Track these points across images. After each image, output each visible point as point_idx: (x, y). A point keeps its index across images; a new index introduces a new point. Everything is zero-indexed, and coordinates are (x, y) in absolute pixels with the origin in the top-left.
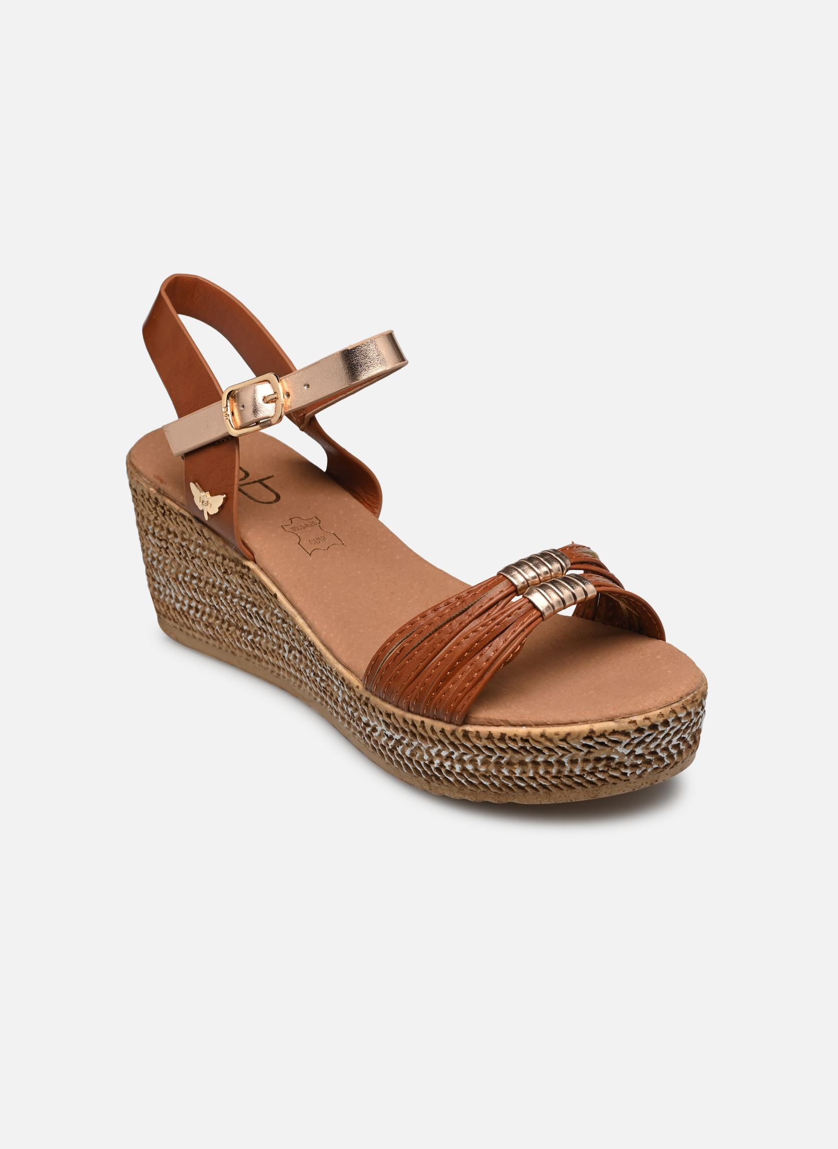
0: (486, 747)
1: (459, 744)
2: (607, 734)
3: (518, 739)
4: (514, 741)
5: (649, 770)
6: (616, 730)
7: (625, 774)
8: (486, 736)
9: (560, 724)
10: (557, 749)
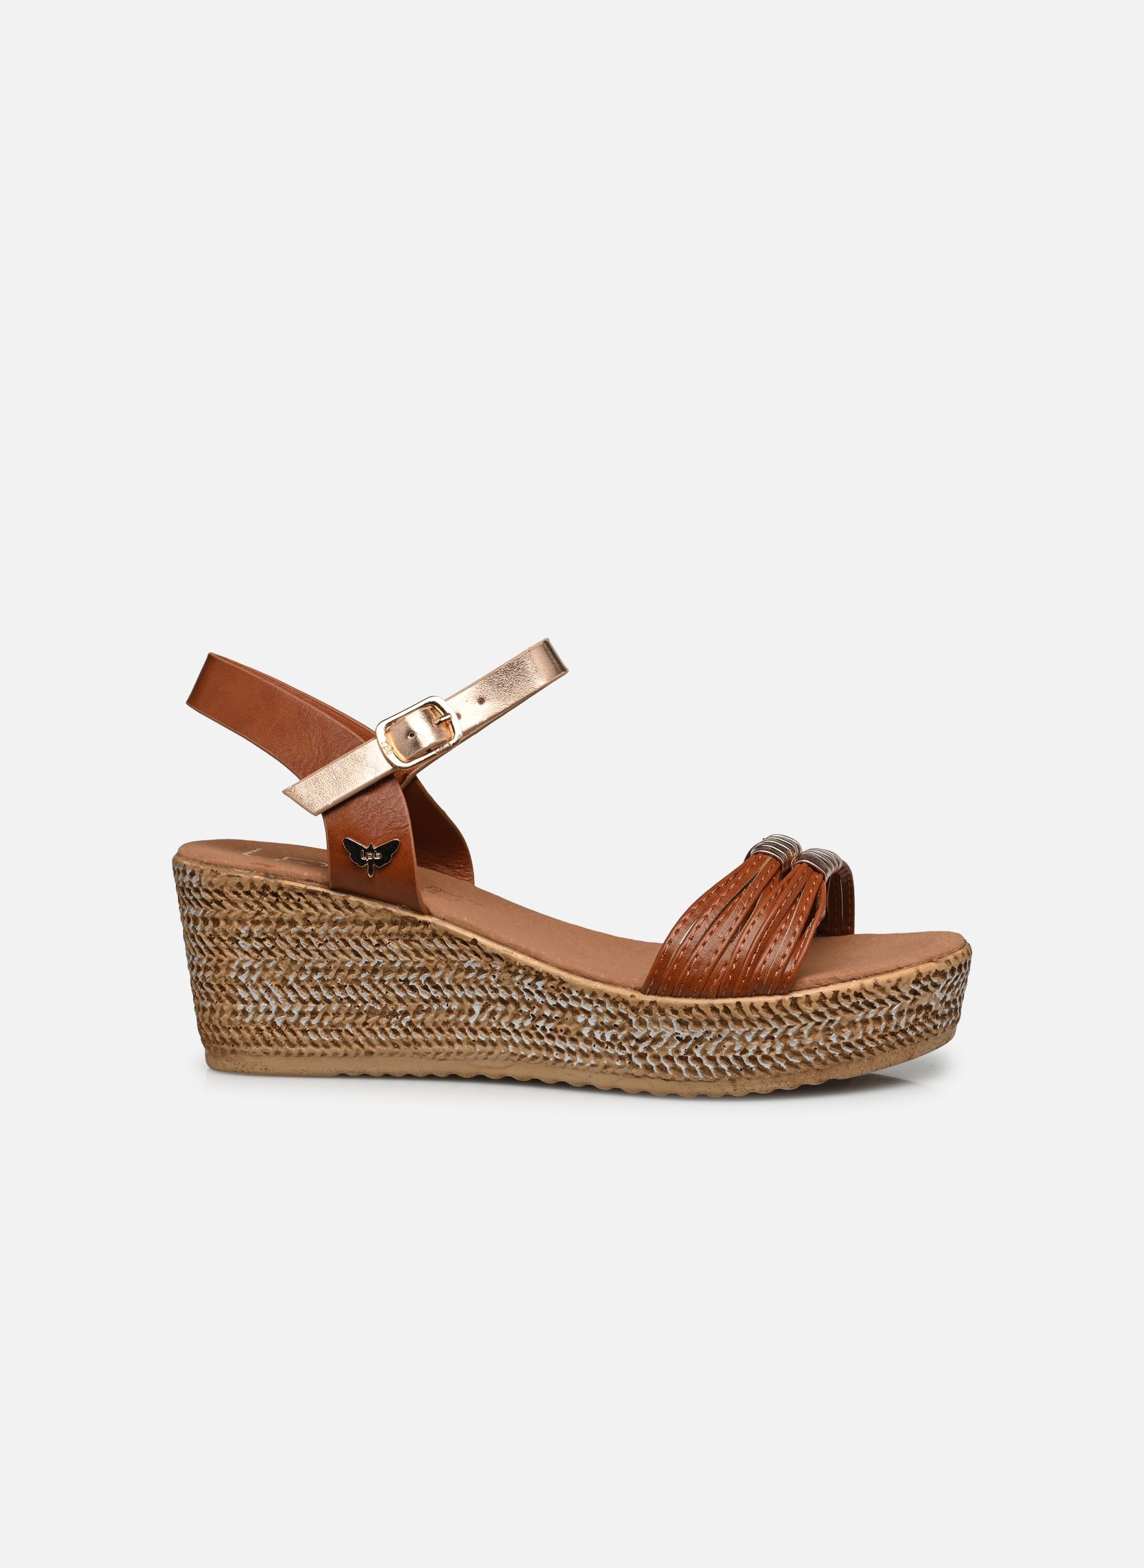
0: (816, 1013)
1: (785, 1017)
2: (929, 976)
3: (851, 995)
4: (846, 997)
6: (936, 971)
8: (818, 999)
9: (888, 972)
10: (888, 1000)
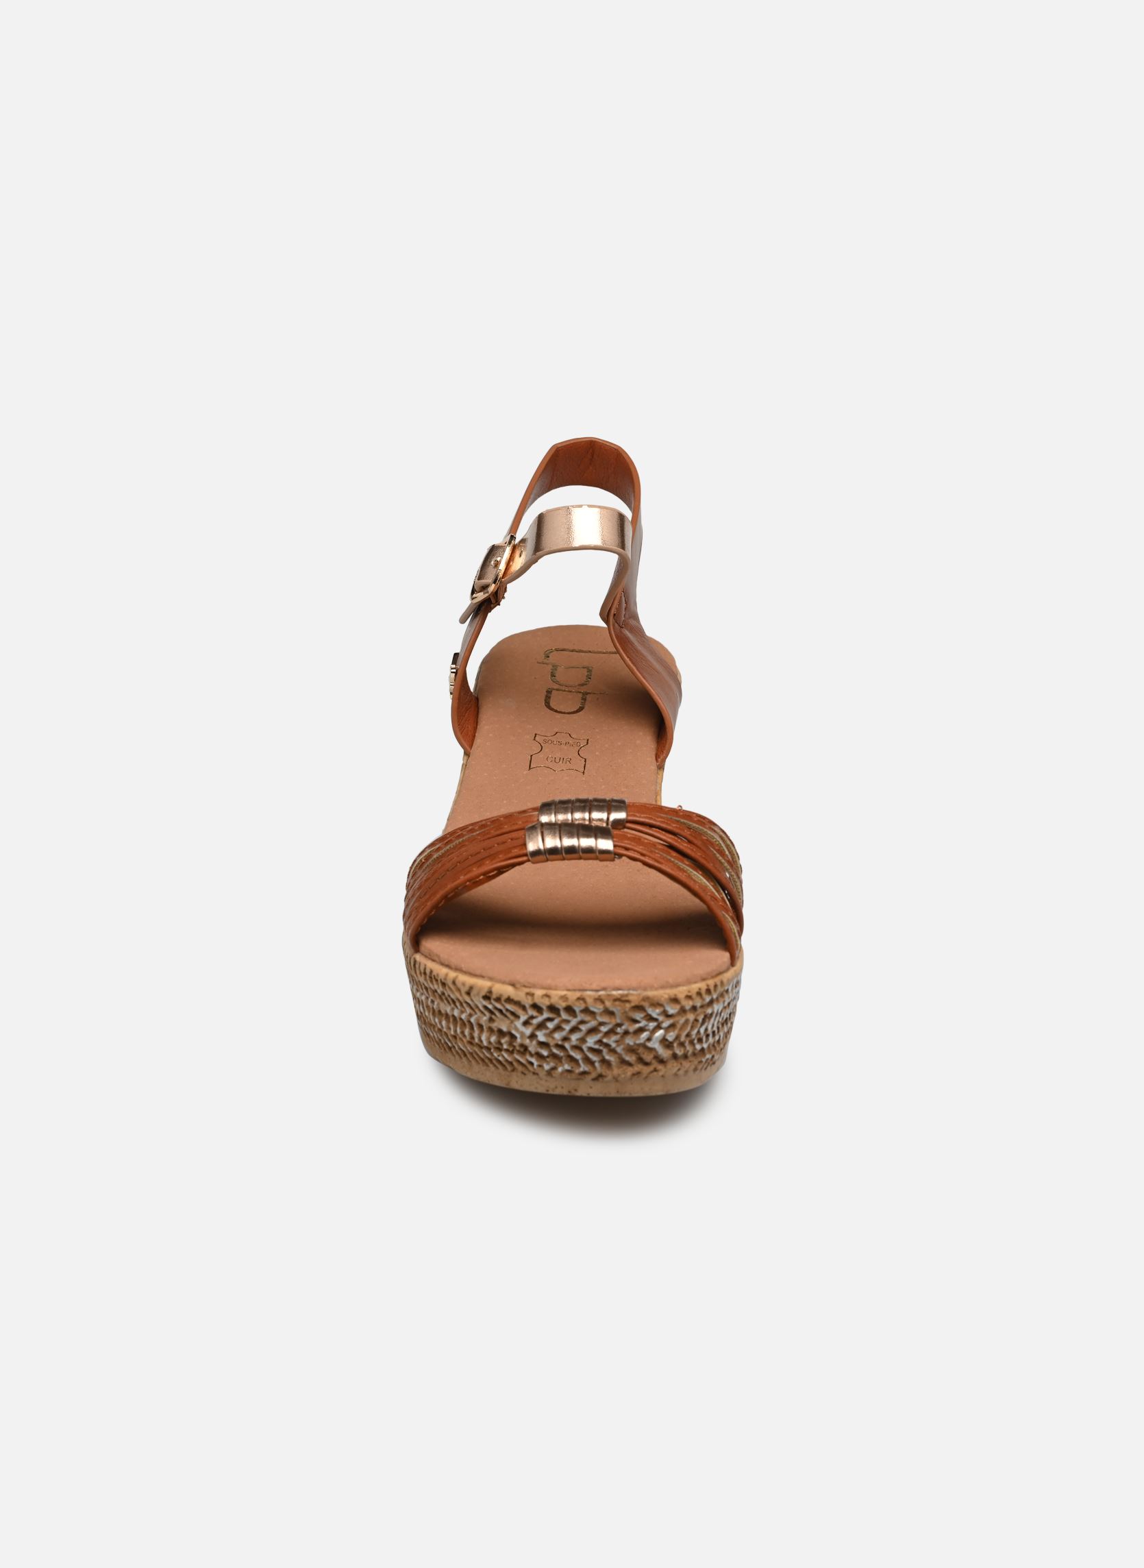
2: (503, 999)
5: (560, 1069)
6: (512, 997)
7: (532, 1064)
